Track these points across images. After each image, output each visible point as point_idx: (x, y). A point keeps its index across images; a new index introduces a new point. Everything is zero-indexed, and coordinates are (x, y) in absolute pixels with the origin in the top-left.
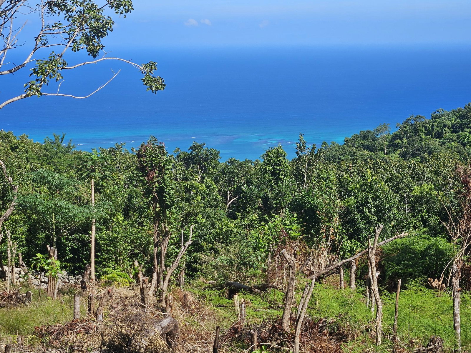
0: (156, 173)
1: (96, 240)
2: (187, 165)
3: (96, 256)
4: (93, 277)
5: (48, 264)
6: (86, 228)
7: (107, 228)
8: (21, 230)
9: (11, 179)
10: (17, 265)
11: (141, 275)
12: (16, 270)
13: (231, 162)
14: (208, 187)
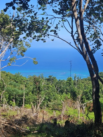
0: (38, 83)
1: (25, 99)
2: (48, 81)
3: (25, 102)
4: (24, 107)
5: (13, 103)
6: (22, 96)
7: (28, 96)
8: (7, 95)
9: (5, 83)
10: (6, 104)
11: (32, 106)
12: (5, 105)
13: (59, 80)
14: (53, 86)
